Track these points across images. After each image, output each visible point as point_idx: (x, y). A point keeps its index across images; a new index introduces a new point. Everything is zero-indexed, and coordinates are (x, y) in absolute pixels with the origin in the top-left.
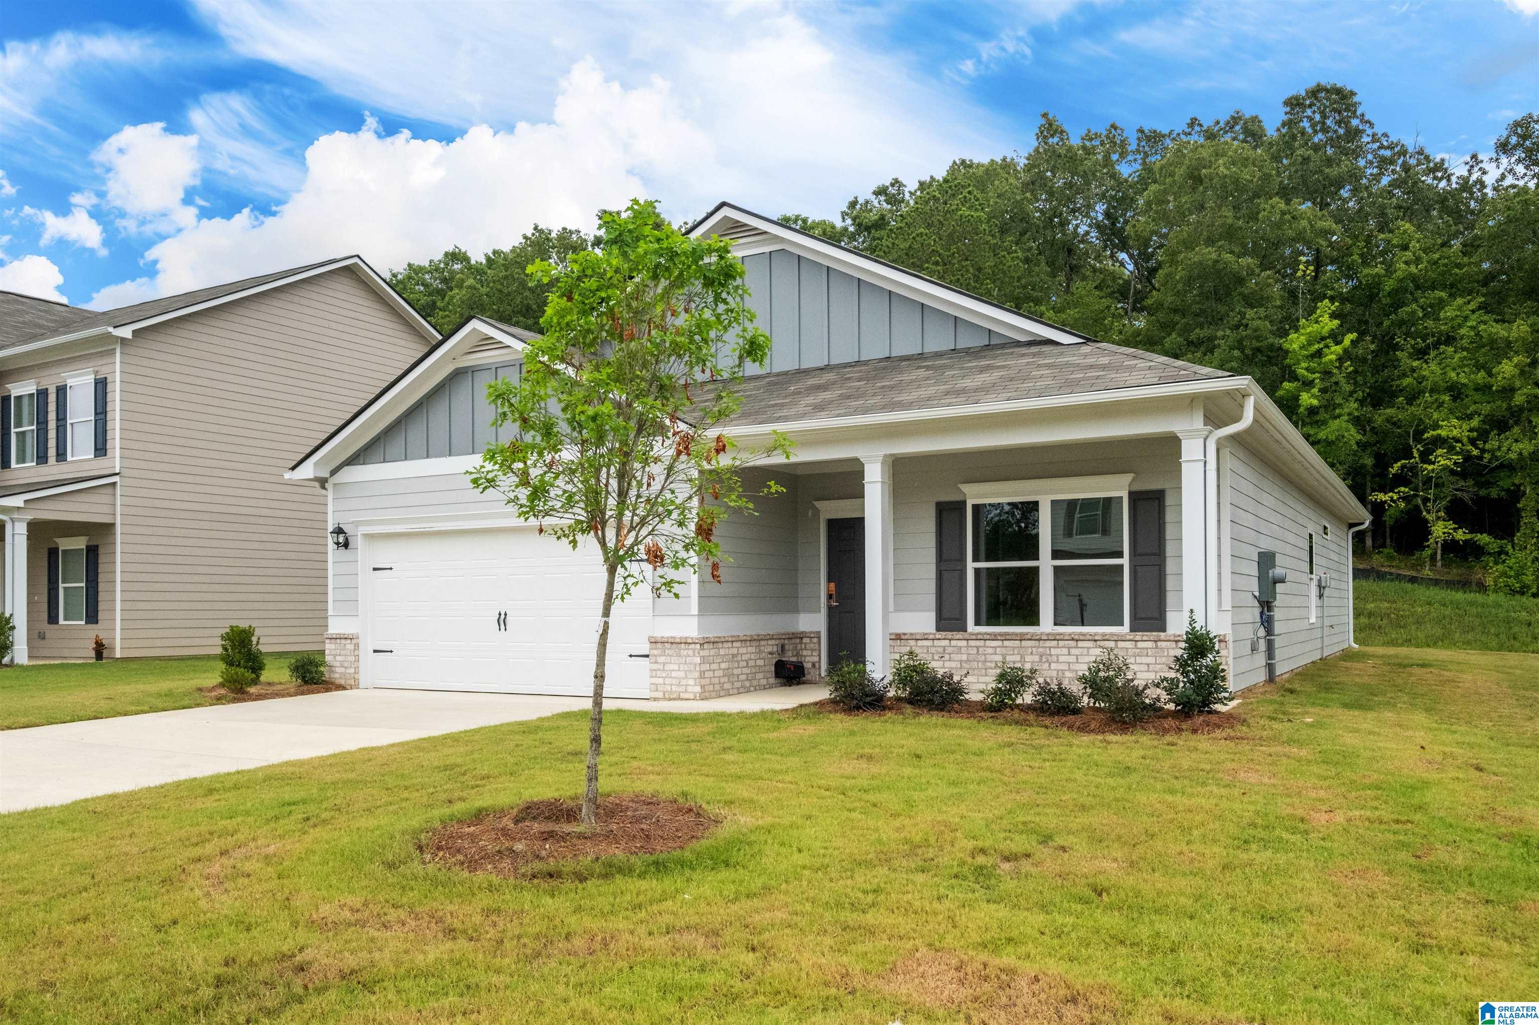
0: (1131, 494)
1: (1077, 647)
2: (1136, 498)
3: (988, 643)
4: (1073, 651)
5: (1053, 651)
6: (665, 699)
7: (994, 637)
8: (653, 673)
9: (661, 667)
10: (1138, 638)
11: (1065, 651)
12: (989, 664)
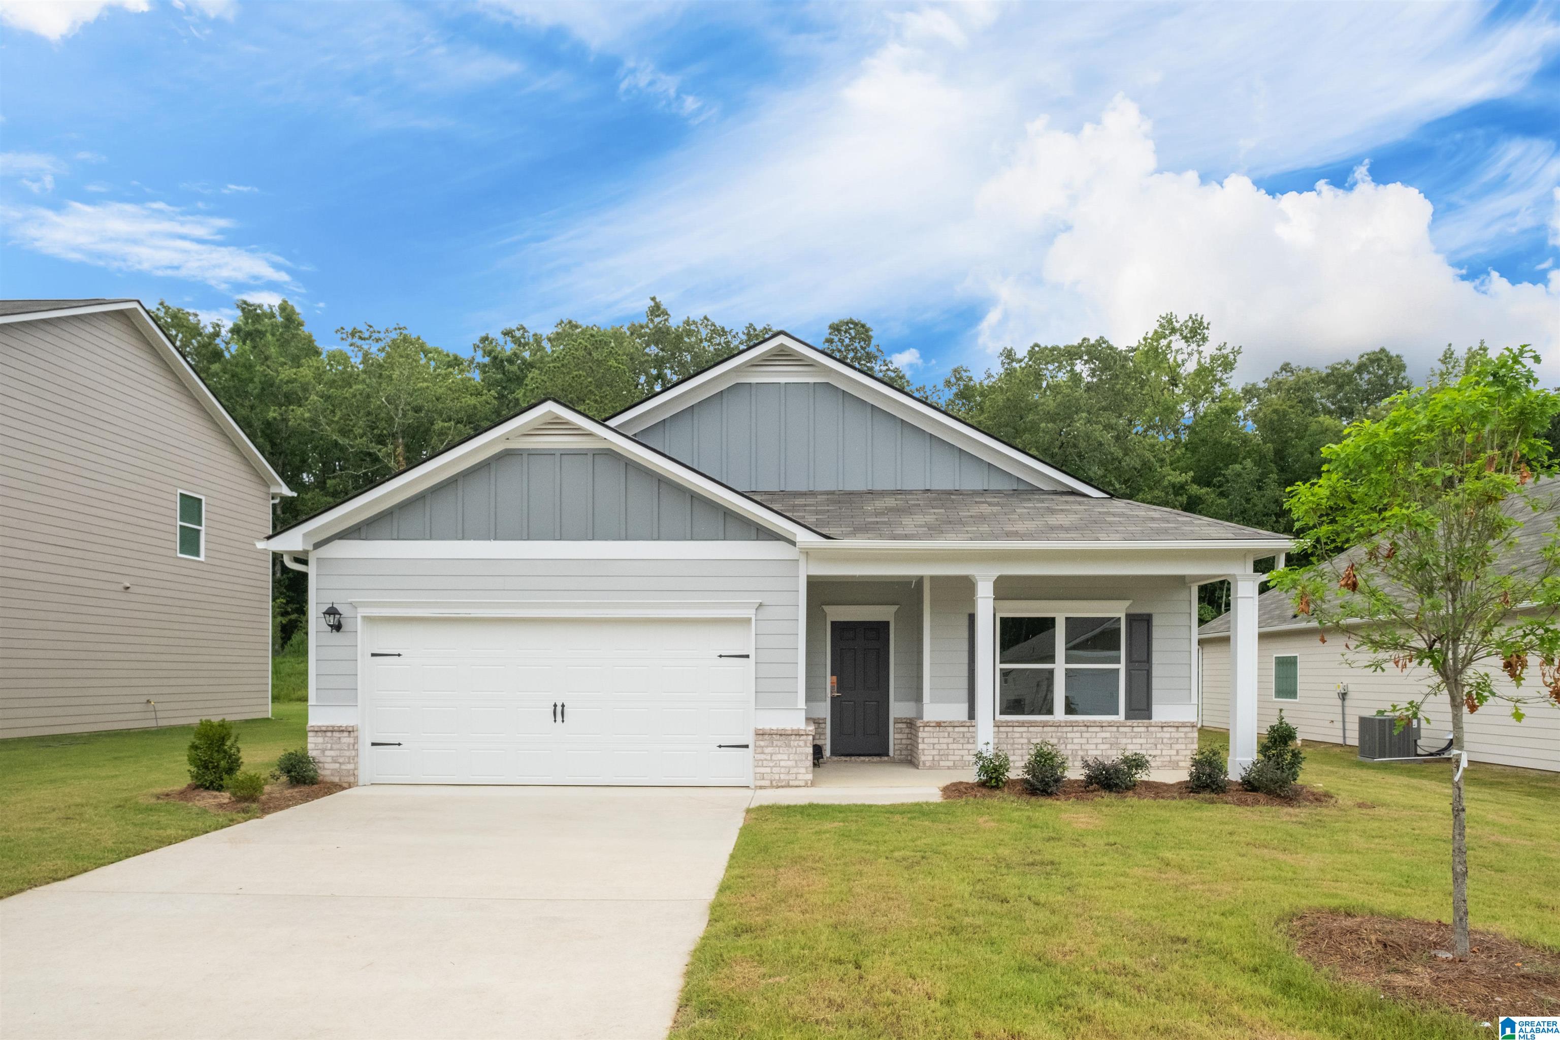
0: (1127, 616)
1: (1087, 732)
2: (1131, 618)
3: (1016, 729)
4: (1085, 735)
5: (1069, 735)
6: (772, 787)
7: (1022, 724)
8: (758, 763)
9: (768, 757)
10: (1135, 724)
11: (1078, 735)
12: (1016, 746)
